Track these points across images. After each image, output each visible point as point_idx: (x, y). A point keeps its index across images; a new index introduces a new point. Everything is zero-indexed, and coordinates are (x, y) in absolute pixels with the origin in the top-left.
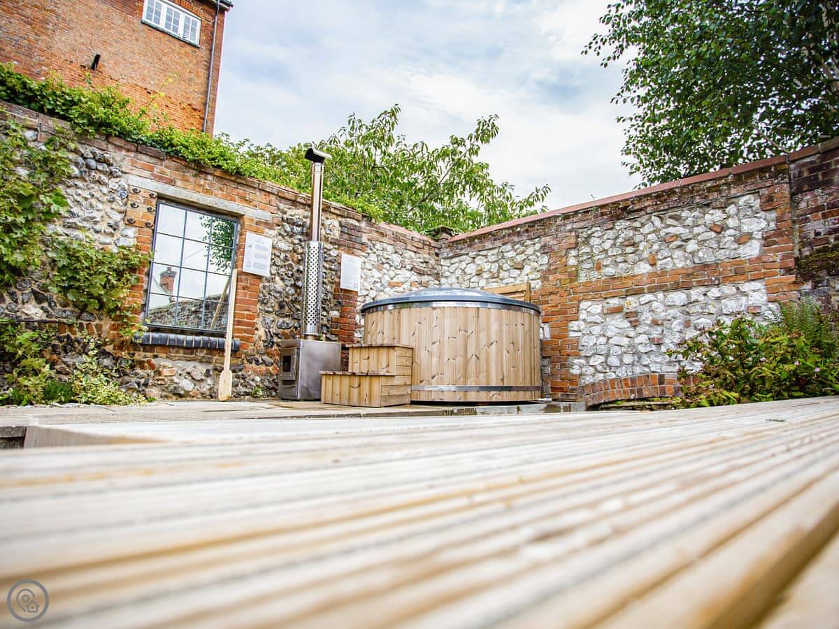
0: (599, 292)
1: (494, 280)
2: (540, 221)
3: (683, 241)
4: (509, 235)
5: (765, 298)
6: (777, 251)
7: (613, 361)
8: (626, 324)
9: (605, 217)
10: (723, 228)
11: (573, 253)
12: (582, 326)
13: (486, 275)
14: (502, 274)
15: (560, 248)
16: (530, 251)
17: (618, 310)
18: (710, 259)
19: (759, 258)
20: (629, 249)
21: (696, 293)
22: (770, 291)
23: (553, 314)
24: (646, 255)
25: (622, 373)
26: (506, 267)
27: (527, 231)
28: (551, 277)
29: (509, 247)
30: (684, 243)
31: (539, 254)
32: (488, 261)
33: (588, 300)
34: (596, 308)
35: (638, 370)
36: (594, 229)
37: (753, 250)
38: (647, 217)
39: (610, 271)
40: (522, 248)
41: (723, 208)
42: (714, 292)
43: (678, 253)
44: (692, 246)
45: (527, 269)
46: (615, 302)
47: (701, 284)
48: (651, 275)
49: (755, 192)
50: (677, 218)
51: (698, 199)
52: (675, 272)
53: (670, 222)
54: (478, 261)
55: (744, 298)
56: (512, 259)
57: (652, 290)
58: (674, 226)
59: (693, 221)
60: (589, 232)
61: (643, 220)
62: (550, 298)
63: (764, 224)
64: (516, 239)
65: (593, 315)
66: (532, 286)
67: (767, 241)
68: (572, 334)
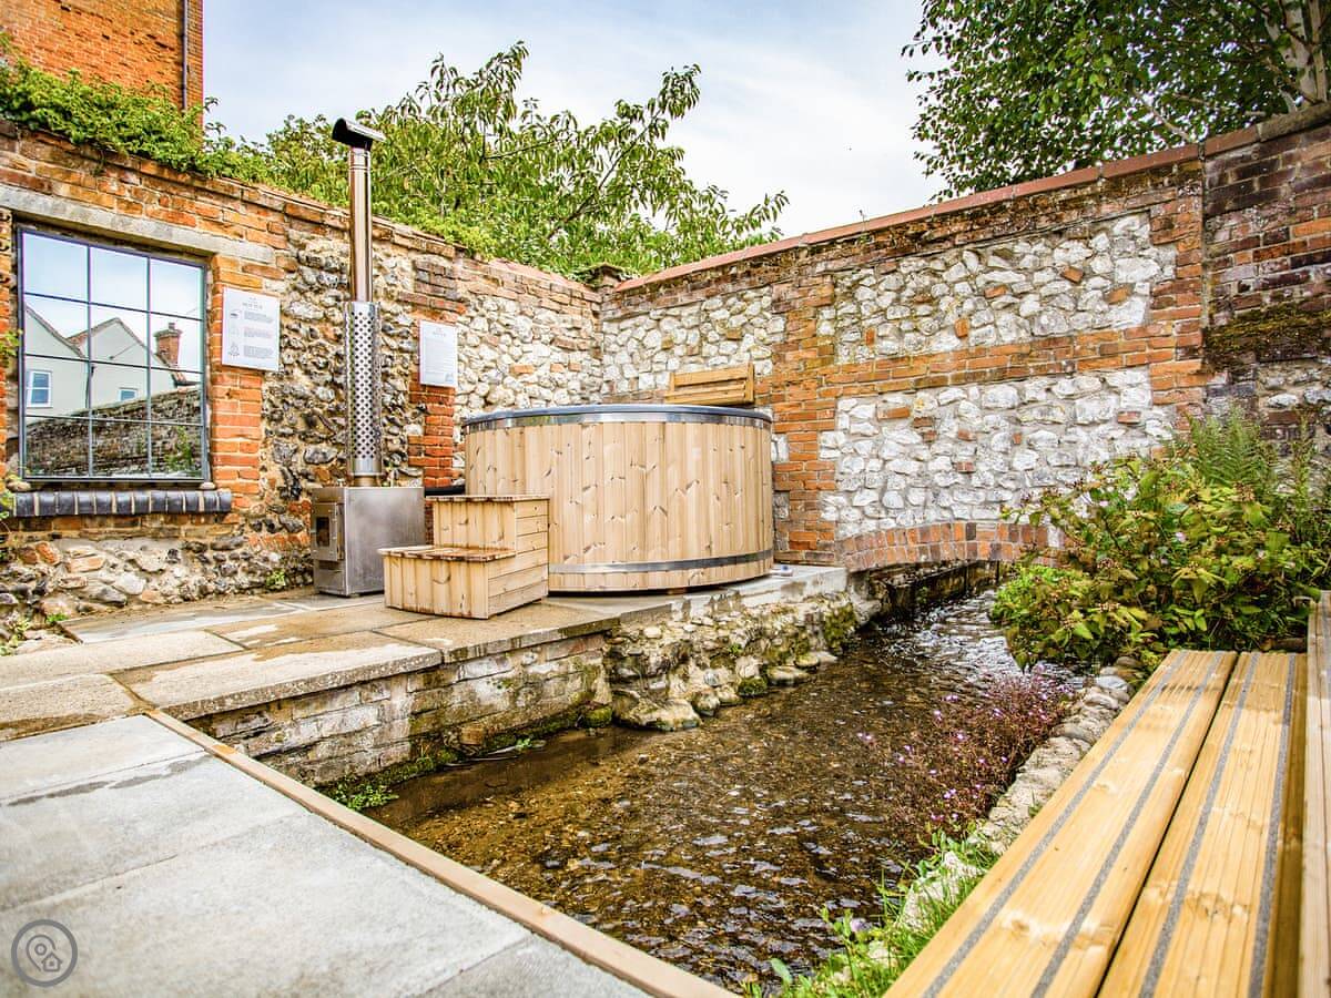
0: (871, 382)
1: (692, 359)
2: (770, 256)
3: (1015, 296)
4: (718, 280)
5: (1149, 398)
6: (1173, 317)
7: (893, 499)
8: (915, 438)
9: (883, 251)
10: (1086, 275)
11: (827, 313)
12: (841, 438)
13: (679, 351)
14: (707, 349)
15: (804, 304)
16: (753, 309)
17: (901, 414)
18: (1059, 329)
19: (1142, 329)
20: (922, 309)
21: (1034, 388)
22: (1157, 386)
23: (793, 418)
24: (951, 319)
25: (907, 520)
26: (712, 336)
27: (748, 274)
28: (789, 356)
29: (717, 301)
30: (1017, 300)
31: (768, 315)
32: (683, 327)
33: (850, 395)
34: (866, 410)
35: (933, 515)
36: (863, 272)
37: (1132, 314)
38: (954, 252)
39: (889, 346)
40: (740, 304)
41: (1085, 239)
42: (1064, 386)
43: (1006, 318)
44: (1030, 305)
45: (748, 341)
46: (896, 400)
47: (1042, 371)
48: (959, 354)
49: (1144, 211)
50: (1007, 255)
51: (1043, 223)
52: (999, 350)
53: (994, 261)
54: (665, 325)
55: (1113, 398)
56: (723, 323)
57: (960, 381)
58: (1002, 270)
59: (1034, 262)
60: (855, 277)
61: (949, 257)
62: (788, 391)
63: (1154, 269)
64: (730, 287)
65: (860, 421)
66: (758, 370)
67: (1159, 299)
68: (824, 454)
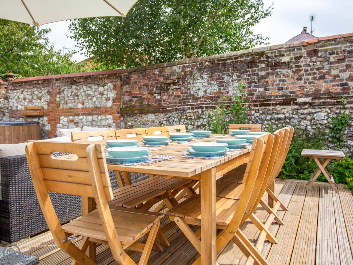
0: (66, 113)
1: (30, 103)
4: (36, 84)
5: (112, 121)
6: (116, 105)
8: (74, 127)
9: (69, 83)
10: (103, 94)
11: (58, 96)
12: (61, 125)
13: (27, 100)
14: (34, 101)
15: (53, 93)
16: (43, 92)
18: (99, 106)
19: (111, 107)
20: (76, 98)
21: (95, 117)
22: (114, 119)
23: (51, 120)
24: (81, 101)
26: (35, 98)
27: (42, 83)
29: (35, 89)
30: (92, 98)
31: (46, 94)
32: (28, 94)
33: (63, 116)
34: (66, 119)
36: (65, 87)
37: (110, 104)
38: (82, 86)
39: (70, 105)
40: (40, 91)
41: (103, 86)
42: (100, 117)
43: (90, 101)
44: (94, 99)
45: (43, 100)
46: (71, 118)
47: (96, 114)
48: (82, 109)
49: (112, 82)
50: (90, 87)
51: (96, 82)
52: (89, 108)
53: (89, 89)
54: (24, 93)
55: (107, 120)
56: (37, 95)
57: (83, 115)
58: (90, 91)
59: (95, 90)
61: (80, 86)
62: (50, 114)
63: (113, 95)
64: (38, 86)
65: (65, 122)
66: (44, 107)
67: (114, 101)
68: (58, 129)
